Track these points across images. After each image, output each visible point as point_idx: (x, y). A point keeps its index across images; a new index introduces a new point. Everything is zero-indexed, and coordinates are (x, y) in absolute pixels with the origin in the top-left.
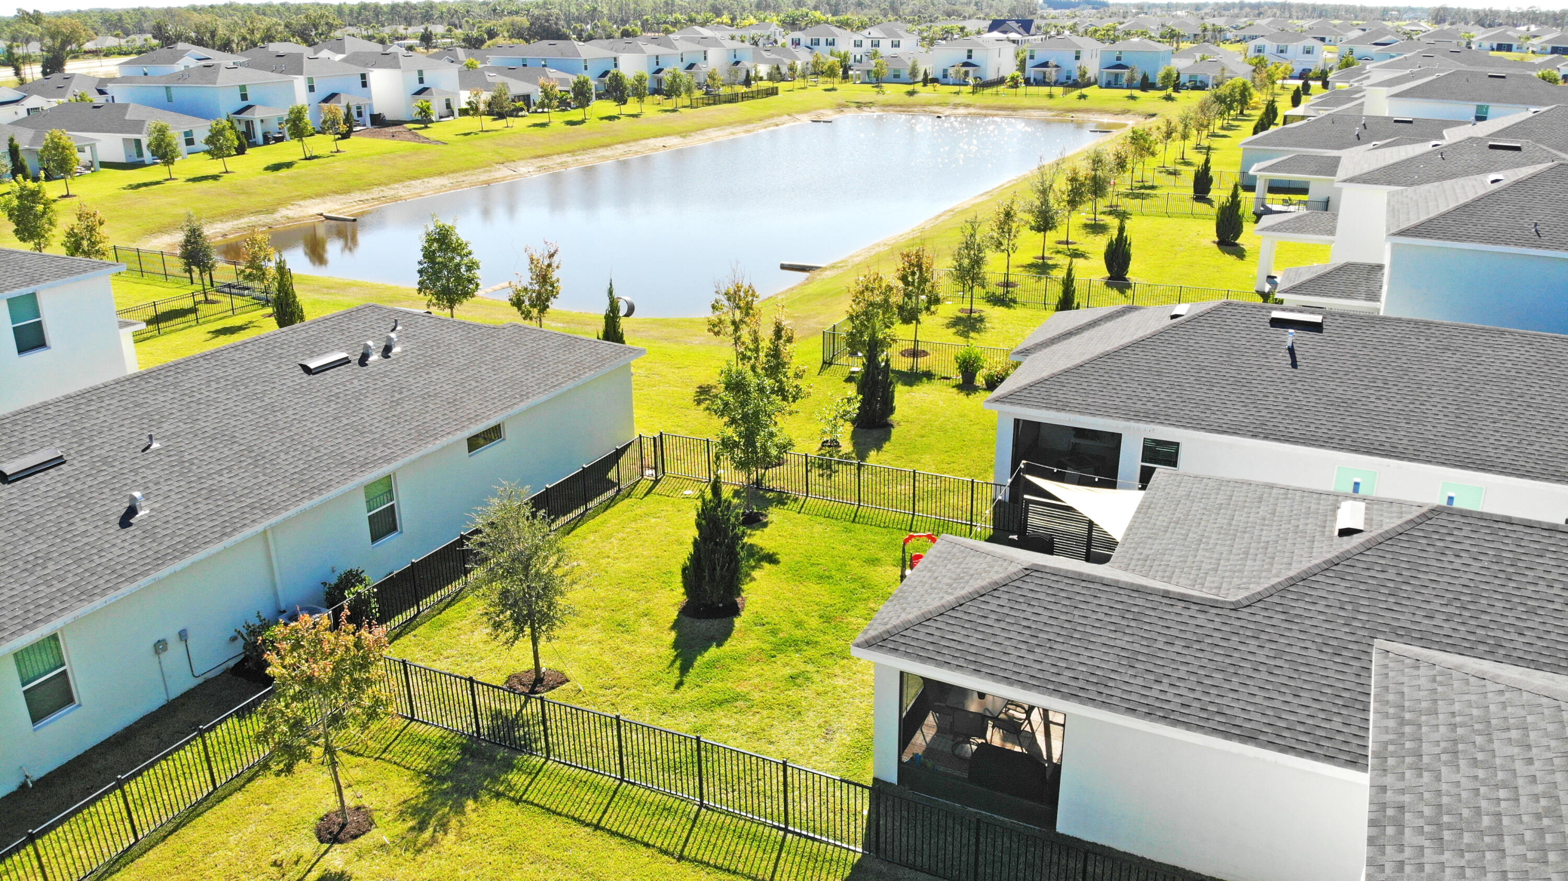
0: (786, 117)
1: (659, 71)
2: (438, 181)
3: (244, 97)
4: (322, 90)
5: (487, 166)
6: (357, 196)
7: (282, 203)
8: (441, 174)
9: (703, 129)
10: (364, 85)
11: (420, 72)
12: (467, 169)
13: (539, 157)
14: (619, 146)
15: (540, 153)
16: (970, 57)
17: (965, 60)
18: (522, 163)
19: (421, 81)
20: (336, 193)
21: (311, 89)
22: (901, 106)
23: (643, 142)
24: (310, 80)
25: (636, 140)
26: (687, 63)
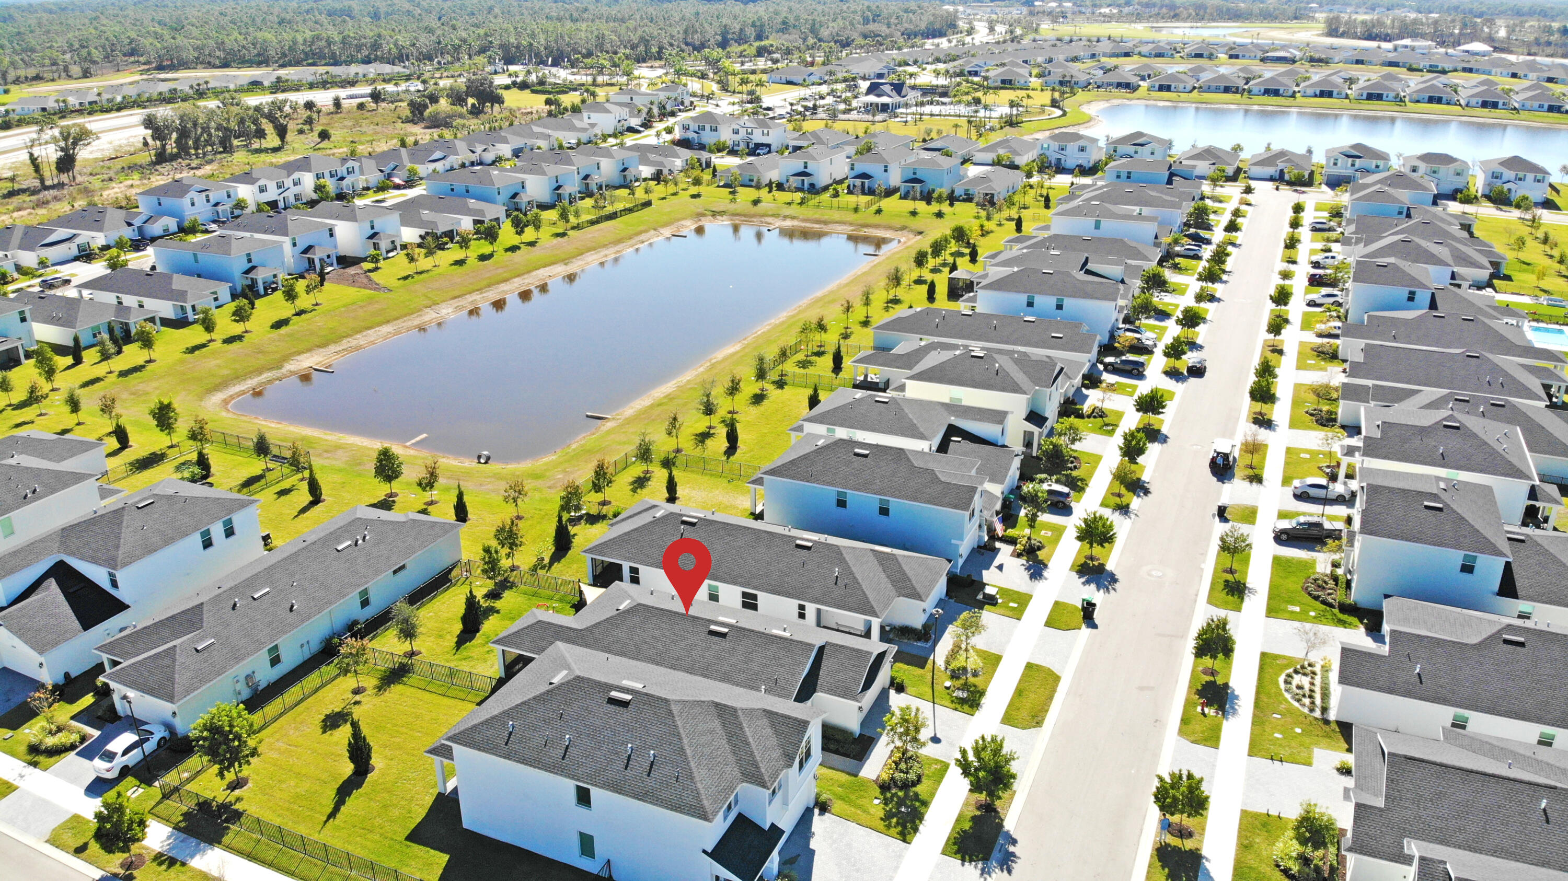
0: (652, 232)
1: (559, 188)
2: (386, 329)
3: (250, 261)
4: (302, 246)
5: (418, 310)
6: (333, 348)
7: (286, 358)
8: (388, 322)
9: (582, 254)
10: (331, 235)
11: (372, 222)
12: (405, 316)
13: (455, 298)
14: (516, 280)
15: (457, 293)
16: (806, 167)
17: (802, 169)
18: (443, 305)
19: (372, 227)
20: (319, 347)
21: (294, 245)
22: (745, 216)
23: (534, 273)
24: (294, 239)
25: (529, 272)
26: (582, 175)
